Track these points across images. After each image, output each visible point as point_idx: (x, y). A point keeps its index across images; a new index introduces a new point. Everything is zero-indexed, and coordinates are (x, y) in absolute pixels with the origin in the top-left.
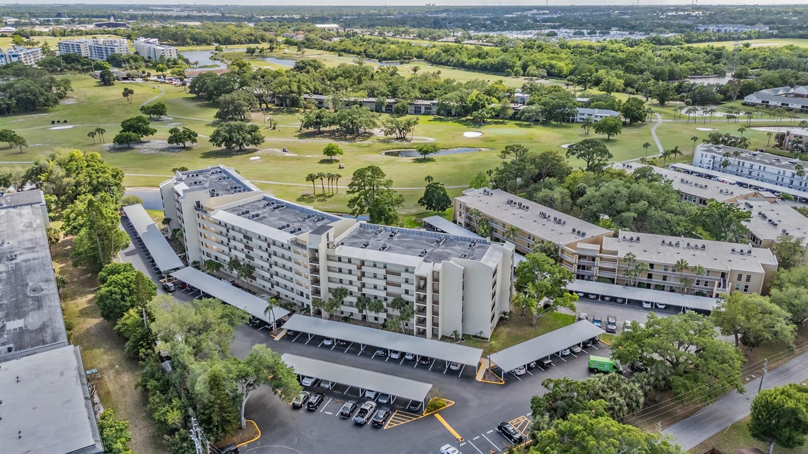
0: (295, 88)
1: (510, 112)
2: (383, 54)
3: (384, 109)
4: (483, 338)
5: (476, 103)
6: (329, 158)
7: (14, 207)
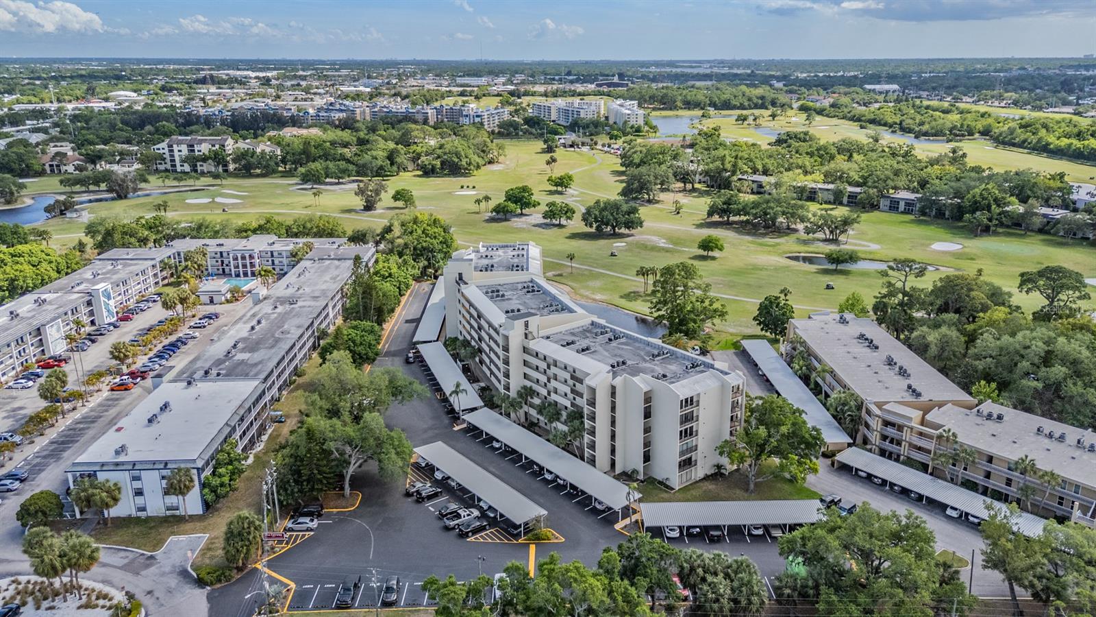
0: (728, 166)
1: (1037, 222)
2: (925, 128)
3: (845, 200)
4: (667, 487)
5: (976, 202)
6: (705, 253)
7: (339, 260)
